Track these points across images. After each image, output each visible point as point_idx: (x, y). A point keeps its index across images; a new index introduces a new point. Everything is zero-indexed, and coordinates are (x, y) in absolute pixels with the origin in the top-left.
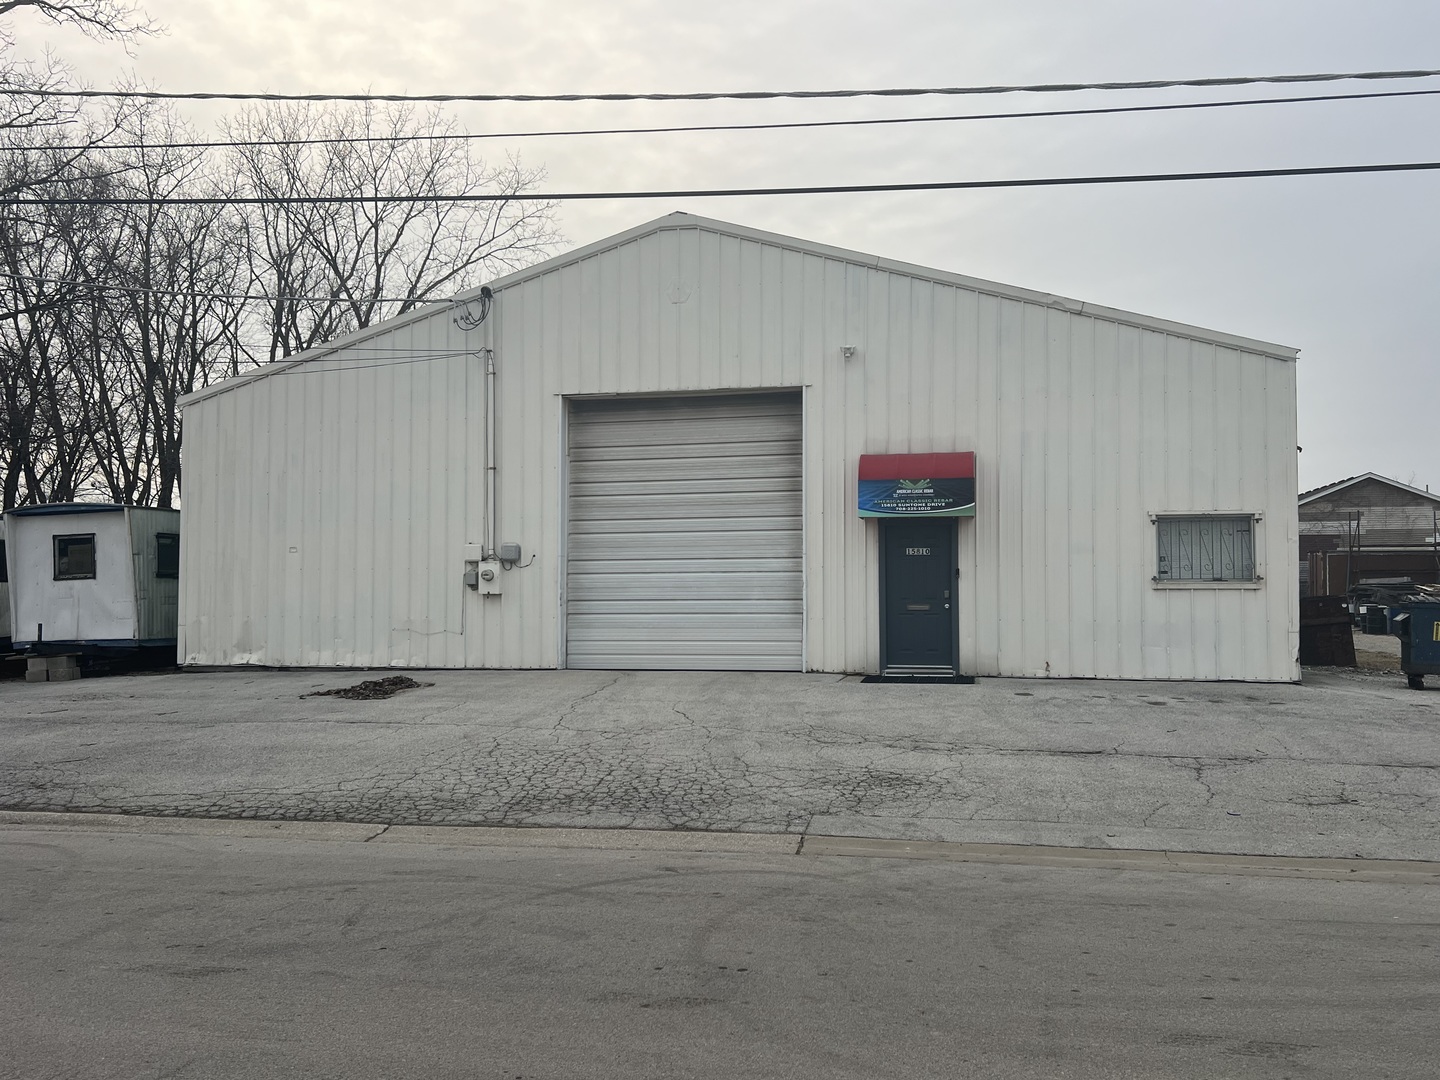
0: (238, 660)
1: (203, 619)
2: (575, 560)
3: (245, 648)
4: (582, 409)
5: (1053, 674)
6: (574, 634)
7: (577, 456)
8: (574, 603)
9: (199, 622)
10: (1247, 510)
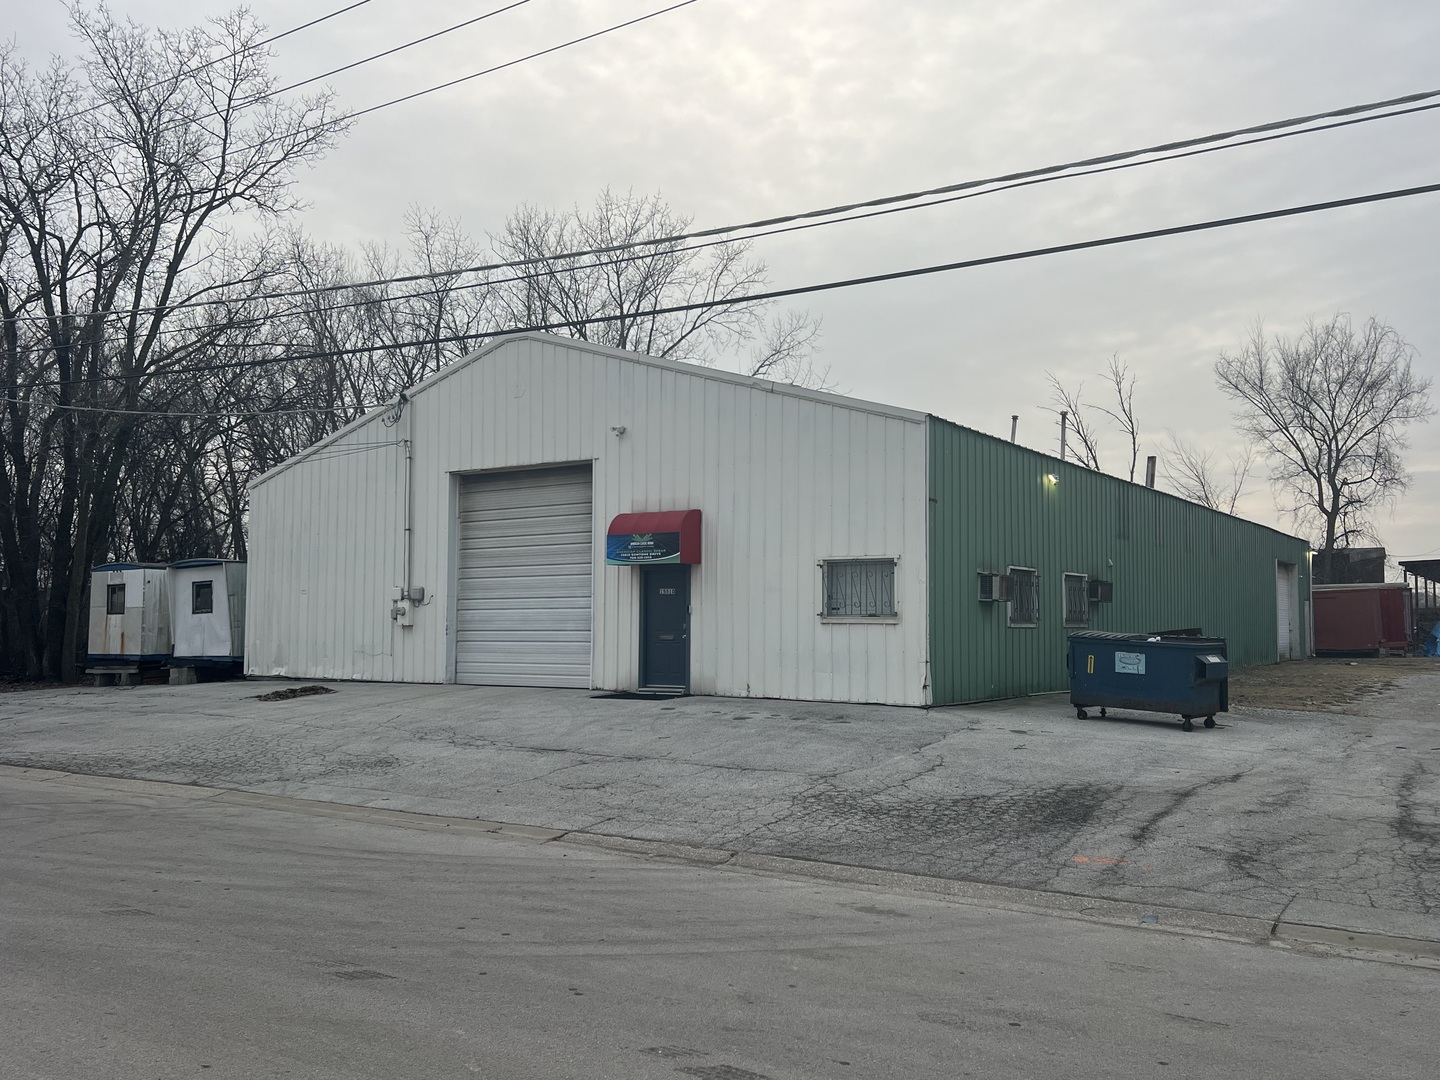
0: (274, 673)
1: (258, 642)
2: (461, 599)
3: (279, 664)
4: (468, 482)
5: (752, 695)
6: (462, 657)
7: (464, 518)
8: (459, 634)
9: (255, 644)
10: (889, 555)
